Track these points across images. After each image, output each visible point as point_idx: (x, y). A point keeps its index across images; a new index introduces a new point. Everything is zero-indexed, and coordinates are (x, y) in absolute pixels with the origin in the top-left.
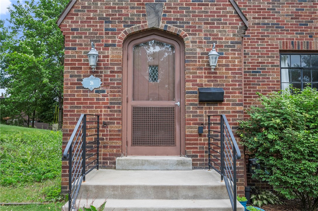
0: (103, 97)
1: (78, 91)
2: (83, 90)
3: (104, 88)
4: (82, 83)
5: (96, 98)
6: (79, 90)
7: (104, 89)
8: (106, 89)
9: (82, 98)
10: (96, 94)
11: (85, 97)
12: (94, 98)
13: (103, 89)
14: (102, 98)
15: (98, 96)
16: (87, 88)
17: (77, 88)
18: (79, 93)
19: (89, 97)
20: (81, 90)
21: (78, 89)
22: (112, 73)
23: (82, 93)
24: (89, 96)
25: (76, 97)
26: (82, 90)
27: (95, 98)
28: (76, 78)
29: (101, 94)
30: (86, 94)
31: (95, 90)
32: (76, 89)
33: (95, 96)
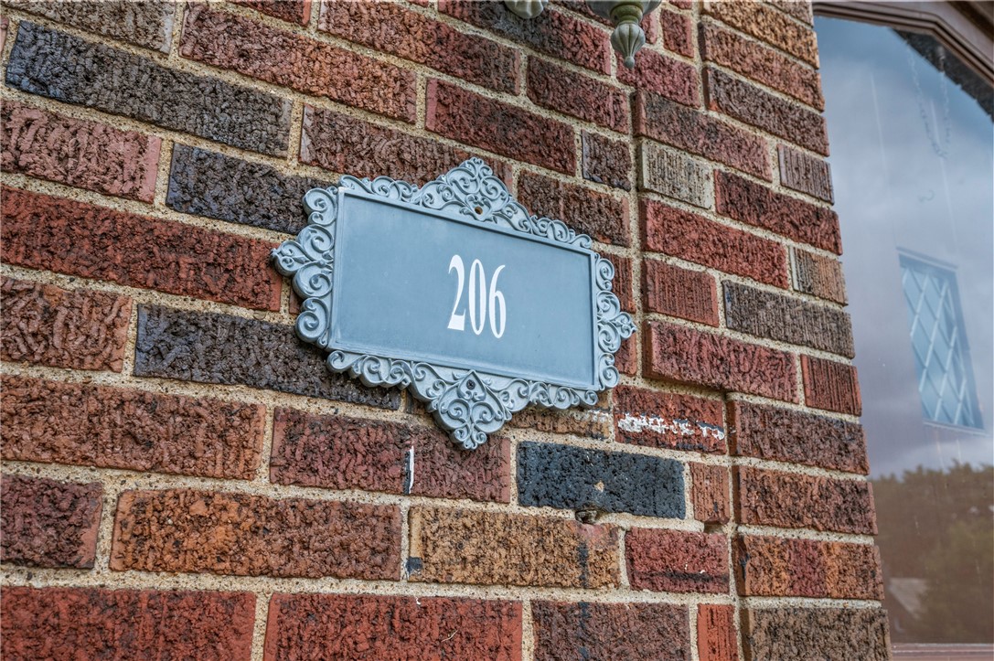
0: (647, 597)
1: (190, 415)
2: (292, 423)
3: (658, 425)
4: (286, 252)
5: (542, 613)
6: (191, 392)
7: (658, 441)
8: (686, 444)
9: (261, 587)
10: (541, 530)
11: (326, 587)
12: (512, 610)
13: (645, 437)
14: (644, 613)
15: (582, 558)
16: (384, 375)
17: (154, 358)
18: (188, 464)
19: (415, 591)
20: (248, 414)
21: (177, 373)
22: (741, 218)
23: (261, 486)
24: (410, 547)
25: (102, 577)
26: (267, 401)
27: (526, 596)
28: (162, 143)
29: (625, 521)
30: (348, 512)
31: (518, 436)
32: (121, 380)
33: (522, 574)
